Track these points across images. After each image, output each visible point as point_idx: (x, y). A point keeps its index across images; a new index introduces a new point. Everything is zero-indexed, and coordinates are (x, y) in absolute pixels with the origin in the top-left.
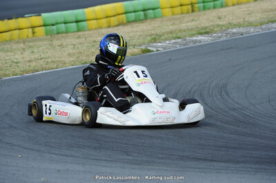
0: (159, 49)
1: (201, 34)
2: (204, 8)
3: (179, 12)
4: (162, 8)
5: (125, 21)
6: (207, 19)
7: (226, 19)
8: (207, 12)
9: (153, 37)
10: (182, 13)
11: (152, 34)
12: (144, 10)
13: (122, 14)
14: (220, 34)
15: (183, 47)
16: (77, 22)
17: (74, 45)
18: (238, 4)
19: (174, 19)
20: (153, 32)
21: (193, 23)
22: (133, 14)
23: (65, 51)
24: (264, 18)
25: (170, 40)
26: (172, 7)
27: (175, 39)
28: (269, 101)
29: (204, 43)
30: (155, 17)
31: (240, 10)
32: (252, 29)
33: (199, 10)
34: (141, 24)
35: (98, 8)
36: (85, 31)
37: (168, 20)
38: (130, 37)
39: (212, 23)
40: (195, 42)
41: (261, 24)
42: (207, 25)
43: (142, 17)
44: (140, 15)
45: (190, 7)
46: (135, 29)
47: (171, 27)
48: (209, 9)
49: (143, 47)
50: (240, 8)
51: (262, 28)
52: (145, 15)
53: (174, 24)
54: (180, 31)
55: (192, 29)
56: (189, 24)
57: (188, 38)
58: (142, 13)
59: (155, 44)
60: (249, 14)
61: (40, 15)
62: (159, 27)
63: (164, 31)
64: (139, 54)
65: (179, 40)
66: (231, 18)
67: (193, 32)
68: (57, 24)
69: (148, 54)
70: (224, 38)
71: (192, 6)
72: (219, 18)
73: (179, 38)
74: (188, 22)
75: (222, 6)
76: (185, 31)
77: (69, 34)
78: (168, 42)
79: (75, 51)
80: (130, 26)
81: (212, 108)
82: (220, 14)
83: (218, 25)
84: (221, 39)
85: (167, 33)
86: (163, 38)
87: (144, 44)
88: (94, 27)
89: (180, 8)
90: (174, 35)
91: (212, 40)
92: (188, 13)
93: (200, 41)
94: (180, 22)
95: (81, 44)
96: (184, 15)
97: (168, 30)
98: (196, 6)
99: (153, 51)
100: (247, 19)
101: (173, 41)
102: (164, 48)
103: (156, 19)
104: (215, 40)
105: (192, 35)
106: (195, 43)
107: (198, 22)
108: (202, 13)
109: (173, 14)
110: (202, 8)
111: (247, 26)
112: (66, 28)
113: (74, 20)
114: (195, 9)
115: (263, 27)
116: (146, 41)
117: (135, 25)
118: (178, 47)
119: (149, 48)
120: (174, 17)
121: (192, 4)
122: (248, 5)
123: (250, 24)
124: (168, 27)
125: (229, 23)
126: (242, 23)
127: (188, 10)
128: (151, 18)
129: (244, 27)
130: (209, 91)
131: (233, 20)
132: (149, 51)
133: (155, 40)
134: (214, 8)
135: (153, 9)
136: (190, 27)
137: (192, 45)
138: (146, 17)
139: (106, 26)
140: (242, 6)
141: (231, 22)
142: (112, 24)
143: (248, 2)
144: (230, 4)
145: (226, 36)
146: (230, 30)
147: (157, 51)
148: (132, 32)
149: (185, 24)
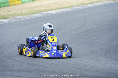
1: (3, 18)
6: (3, 12)
7: (12, 12)
14: (11, 19)
18: (15, 5)
24: (29, 12)
29: (5, 23)
32: (25, 17)
39: (6, 14)
41: (29, 14)
42: (4, 14)
48: (2, 7)
51: (30, 16)
66: (14, 11)
72: (9, 11)
75: (8, 6)
81: (15, 53)
83: (10, 15)
84: (13, 21)
91: (8, 21)
93: (3, 22)
104: (10, 21)
106: (1, 23)
111: (23, 15)
115: (30, 15)
122: (19, 6)
123: (24, 14)
125: (14, 14)
130: (11, 45)
134: (5, 6)
143: (19, 4)
144: (11, 5)
145: (14, 20)
146: (16, 17)
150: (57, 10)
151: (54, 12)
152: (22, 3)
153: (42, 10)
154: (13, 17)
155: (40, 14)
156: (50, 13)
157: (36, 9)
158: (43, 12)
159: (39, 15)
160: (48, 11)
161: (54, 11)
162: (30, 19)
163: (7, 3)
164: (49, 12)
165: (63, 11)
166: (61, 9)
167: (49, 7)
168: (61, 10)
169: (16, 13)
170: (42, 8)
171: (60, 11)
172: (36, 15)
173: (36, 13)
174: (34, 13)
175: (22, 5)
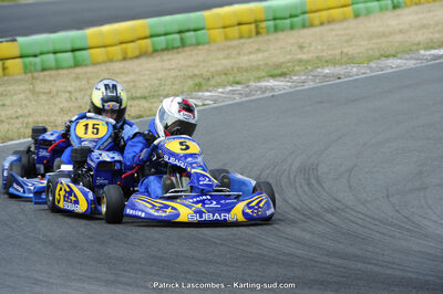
0: (208, 102)
1: (273, 76)
2: (276, 29)
3: (237, 35)
4: (209, 29)
5: (150, 49)
6: (282, 48)
7: (313, 48)
8: (281, 35)
9: (197, 80)
10: (241, 37)
11: (195, 75)
12: (180, 32)
13: (146, 38)
14: (303, 78)
15: (244, 99)
16: (73, 51)
17: (70, 92)
18: (331, 21)
19: (229, 47)
20: (196, 72)
21: (260, 56)
22: (163, 38)
23: (55, 104)
24: (372, 49)
25: (224, 86)
26: (224, 27)
27: (231, 85)
28: (388, 196)
29: (278, 93)
30: (198, 44)
31: (333, 33)
32: (355, 69)
33: (268, 33)
34: (176, 56)
35: (106, 28)
36: (86, 65)
37: (218, 49)
38: (160, 80)
39: (289, 57)
40: (264, 90)
41: (370, 59)
42: (282, 60)
43: (178, 43)
44: (173, 40)
45: (253, 26)
46: (166, 65)
47: (224, 62)
48: (283, 30)
50: (332, 30)
51: (370, 68)
52: (182, 39)
53: (228, 57)
54: (239, 69)
55: (258, 68)
56: (252, 57)
57: (252, 84)
58: (177, 36)
59: (200, 94)
60: (347, 41)
61: (15, 40)
62: (204, 61)
63: (212, 69)
65: (239, 87)
66: (319, 47)
67: (263, 74)
68: (42, 54)
70: (311, 85)
71: (257, 27)
72: (301, 47)
73: (238, 83)
74: (250, 53)
75: (304, 26)
76: (247, 70)
77: (61, 72)
78: (220, 90)
79: (71, 104)
80: (158, 58)
82: (302, 40)
83: (301, 61)
84: (307, 86)
85: (219, 73)
86: (212, 82)
87: (182, 93)
88: (100, 60)
89: (237, 28)
90: (231, 78)
91: (291, 87)
92: (250, 37)
93: (272, 89)
94: (239, 54)
95: (81, 90)
96: (243, 41)
97: (219, 68)
98: (263, 25)
100: (345, 50)
101: (229, 88)
102: (215, 101)
103: (200, 47)
104: (296, 86)
105: (259, 79)
106: (264, 92)
107: (266, 54)
108: (272, 37)
109: (227, 38)
110: (272, 28)
111: (346, 63)
112: (57, 61)
113: (69, 47)
114: (261, 30)
115: (373, 65)
116: (186, 88)
117: (166, 56)
118: (238, 99)
120: (229, 43)
121: (256, 22)
122: (345, 24)
123: (351, 60)
124: (219, 62)
125: (317, 57)
126: (337, 58)
127: (250, 31)
128: (191, 45)
129: (341, 64)
130: (289, 177)
131: (323, 51)
133: (199, 87)
134: (292, 28)
135: (195, 30)
136: (255, 64)
137: (259, 95)
138: (183, 44)
139: (120, 57)
140: (337, 26)
141: (321, 54)
142: (130, 55)
143: (344, 19)
144: (317, 22)
145: (313, 81)
146: (319, 70)
147: (204, 105)
148: (162, 69)
149: (246, 58)
152: (357, 16)
153: (419, 44)
154: (311, 71)
155: (411, 59)
157: (399, 38)
158: (422, 52)
159: (404, 61)
160: (440, 46)
162: (371, 77)
163: (301, 17)
169: (325, 54)
170: (422, 37)
172: (394, 64)
173: (395, 56)
174: (387, 57)
175: (353, 23)
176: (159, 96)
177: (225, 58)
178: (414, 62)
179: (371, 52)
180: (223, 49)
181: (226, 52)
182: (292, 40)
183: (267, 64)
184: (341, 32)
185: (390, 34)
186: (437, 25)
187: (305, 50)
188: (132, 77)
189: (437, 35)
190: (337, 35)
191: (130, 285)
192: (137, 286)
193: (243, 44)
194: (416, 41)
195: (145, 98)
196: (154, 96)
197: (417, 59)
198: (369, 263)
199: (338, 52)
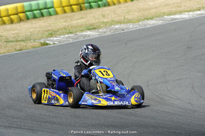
0: (55, 42)
1: (89, 29)
2: (91, 7)
4: (56, 8)
7: (109, 17)
8: (92, 10)
9: (50, 32)
10: (73, 12)
12: (41, 9)
13: (23, 12)
14: (105, 30)
15: (74, 41)
19: (66, 17)
20: (49, 28)
21: (82, 20)
24: (141, 16)
25: (64, 35)
26: (63, 7)
27: (68, 34)
28: (148, 86)
29: (91, 38)
31: (120, 9)
32: (131, 26)
33: (86, 9)
34: (39, 21)
37: (61, 18)
38: (31, 32)
39: (97, 21)
41: (139, 21)
42: (94, 22)
43: (40, 15)
44: (37, 13)
45: (79, 6)
46: (34, 26)
47: (64, 24)
49: (42, 41)
50: (120, 7)
51: (139, 25)
52: (42, 13)
53: (66, 21)
54: (72, 27)
55: (81, 26)
56: (78, 21)
57: (78, 33)
58: (39, 12)
59: (52, 38)
60: (127, 13)
62: (54, 24)
63: (58, 27)
64: (39, 47)
65: (72, 35)
66: (113, 16)
67: (82, 28)
69: (47, 46)
70: (109, 33)
71: (81, 6)
72: (104, 16)
73: (71, 33)
74: (78, 19)
75: (105, 6)
76: (76, 27)
78: (62, 37)
80: (29, 23)
82: (104, 13)
83: (103, 22)
84: (106, 34)
85: (61, 29)
86: (58, 33)
87: (42, 38)
89: (70, 7)
90: (68, 31)
91: (98, 35)
93: (89, 36)
94: (72, 20)
97: (62, 26)
99: (50, 44)
100: (126, 17)
101: (67, 36)
102: (60, 42)
103: (51, 17)
104: (101, 35)
105: (82, 31)
106: (85, 37)
107: (86, 20)
108: (89, 11)
109: (65, 12)
111: (127, 23)
114: (83, 8)
115: (140, 23)
116: (44, 36)
117: (34, 22)
118: (71, 41)
119: (47, 42)
120: (66, 15)
121: (80, 4)
123: (129, 21)
124: (61, 24)
125: (112, 21)
126: (122, 20)
128: (47, 16)
129: (124, 23)
131: (115, 17)
132: (47, 44)
133: (51, 35)
134: (99, 7)
136: (80, 24)
137: (82, 39)
138: (43, 15)
139: (10, 22)
141: (114, 19)
142: (15, 21)
143: (126, 2)
144: (111, 4)
145: (110, 31)
146: (113, 26)
147: (54, 44)
148: (32, 28)
149: (75, 22)
150: (191, 13)
151: (186, 16)
152: (132, 0)
153: (164, 13)
154: (109, 27)
155: (160, 20)
156: (179, 19)
157: (154, 10)
158: (166, 17)
159: (156, 21)
160: (175, 14)
161: (187, 13)
162: (140, 30)
163: (104, 1)
164: (177, 16)
165: (202, 14)
166: (200, 10)
167: (180, 7)
168: (199, 12)
169: (116, 19)
170: (166, 10)
171: (197, 15)
172: (151, 23)
173: (152, 19)
174: (148, 19)
175: (130, 4)
176: (30, 40)
177: (64, 22)
178: (162, 22)
179: (140, 17)
180: (63, 18)
181: (65, 19)
182: (99, 13)
183: (86, 24)
184: (124, 9)
185: (150, 9)
186: (174, 4)
187: (106, 17)
188: (16, 32)
189: (174, 9)
190: (122, 10)
191: (18, 128)
192: (21, 128)
193: (74, 15)
194: (163, 12)
195: (23, 41)
196: (28, 40)
197: (163, 20)
198: (138, 117)
199: (123, 18)
